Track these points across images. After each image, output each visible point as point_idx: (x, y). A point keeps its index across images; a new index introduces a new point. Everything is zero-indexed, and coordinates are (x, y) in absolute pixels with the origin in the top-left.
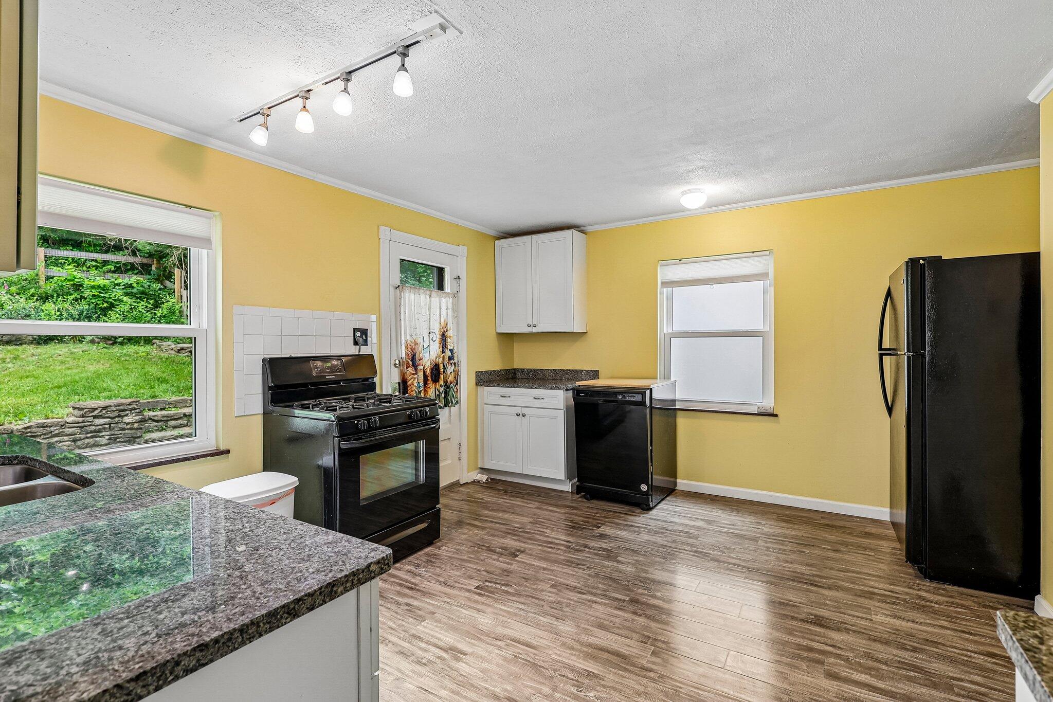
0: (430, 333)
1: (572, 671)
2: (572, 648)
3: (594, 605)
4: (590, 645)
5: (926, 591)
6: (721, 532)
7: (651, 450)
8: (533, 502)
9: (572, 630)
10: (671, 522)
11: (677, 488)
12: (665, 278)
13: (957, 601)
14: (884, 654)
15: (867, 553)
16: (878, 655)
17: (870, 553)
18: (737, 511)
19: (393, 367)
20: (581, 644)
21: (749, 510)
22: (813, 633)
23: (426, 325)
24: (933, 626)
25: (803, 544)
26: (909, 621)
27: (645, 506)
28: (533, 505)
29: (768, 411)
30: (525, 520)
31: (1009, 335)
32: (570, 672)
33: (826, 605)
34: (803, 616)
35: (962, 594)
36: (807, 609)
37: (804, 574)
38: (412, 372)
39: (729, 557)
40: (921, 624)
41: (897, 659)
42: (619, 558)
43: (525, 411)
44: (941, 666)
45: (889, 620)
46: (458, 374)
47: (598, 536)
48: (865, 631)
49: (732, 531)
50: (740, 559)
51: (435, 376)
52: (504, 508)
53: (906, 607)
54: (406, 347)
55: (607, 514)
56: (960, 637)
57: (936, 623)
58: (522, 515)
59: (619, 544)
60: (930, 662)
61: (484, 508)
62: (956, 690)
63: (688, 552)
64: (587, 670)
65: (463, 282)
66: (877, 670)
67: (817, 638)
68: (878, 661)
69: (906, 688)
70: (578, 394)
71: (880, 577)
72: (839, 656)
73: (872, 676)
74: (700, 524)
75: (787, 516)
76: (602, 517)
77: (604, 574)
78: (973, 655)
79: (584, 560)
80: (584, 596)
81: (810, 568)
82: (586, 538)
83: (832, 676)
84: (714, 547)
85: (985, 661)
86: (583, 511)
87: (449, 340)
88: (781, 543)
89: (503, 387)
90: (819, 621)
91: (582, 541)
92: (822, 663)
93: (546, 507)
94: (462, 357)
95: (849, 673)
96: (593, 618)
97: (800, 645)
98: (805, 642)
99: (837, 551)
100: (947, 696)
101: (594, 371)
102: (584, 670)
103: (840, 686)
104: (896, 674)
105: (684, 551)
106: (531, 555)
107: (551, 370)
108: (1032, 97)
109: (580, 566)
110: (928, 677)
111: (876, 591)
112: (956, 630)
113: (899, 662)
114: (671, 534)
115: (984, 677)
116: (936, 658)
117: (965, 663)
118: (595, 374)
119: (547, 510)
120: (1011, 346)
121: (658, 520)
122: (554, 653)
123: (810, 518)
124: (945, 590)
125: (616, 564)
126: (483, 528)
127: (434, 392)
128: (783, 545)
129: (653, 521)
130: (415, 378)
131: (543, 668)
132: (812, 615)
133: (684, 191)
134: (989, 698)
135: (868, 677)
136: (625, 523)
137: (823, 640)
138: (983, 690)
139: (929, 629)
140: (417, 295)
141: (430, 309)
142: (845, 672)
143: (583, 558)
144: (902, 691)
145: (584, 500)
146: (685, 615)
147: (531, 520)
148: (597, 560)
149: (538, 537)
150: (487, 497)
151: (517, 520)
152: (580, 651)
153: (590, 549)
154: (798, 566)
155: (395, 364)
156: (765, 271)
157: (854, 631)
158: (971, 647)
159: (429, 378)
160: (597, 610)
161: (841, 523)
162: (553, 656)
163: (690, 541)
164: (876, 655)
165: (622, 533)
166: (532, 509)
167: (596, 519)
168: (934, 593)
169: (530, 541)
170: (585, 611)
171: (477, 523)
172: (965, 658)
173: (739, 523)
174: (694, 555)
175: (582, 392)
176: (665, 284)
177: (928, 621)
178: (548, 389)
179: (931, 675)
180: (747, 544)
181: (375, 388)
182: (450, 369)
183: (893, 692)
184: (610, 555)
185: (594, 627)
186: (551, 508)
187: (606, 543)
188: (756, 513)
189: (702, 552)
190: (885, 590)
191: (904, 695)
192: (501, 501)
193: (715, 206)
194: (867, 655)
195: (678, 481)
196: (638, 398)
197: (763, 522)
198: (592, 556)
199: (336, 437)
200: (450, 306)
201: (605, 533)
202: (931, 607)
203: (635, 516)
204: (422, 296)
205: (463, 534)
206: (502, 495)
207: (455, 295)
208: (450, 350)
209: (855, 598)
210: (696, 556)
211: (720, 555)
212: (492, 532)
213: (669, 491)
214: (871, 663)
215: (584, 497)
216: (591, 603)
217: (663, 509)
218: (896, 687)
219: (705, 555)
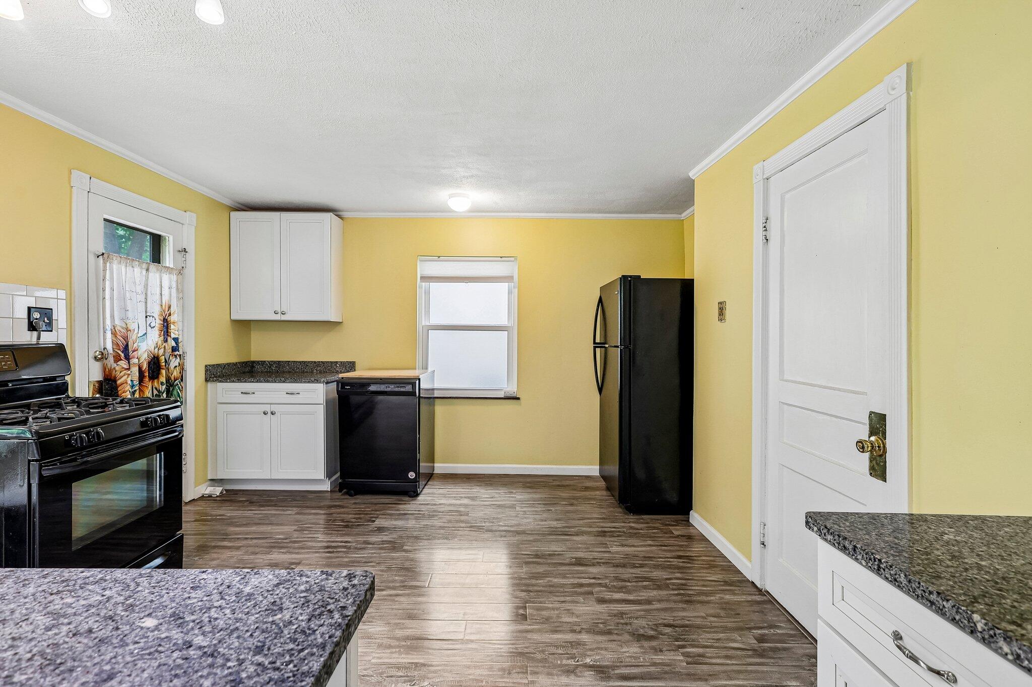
0: (146, 317)
1: (399, 668)
2: (390, 647)
3: (397, 599)
4: (407, 638)
5: (633, 522)
6: (485, 505)
7: (419, 438)
8: (290, 509)
9: (384, 629)
10: (440, 504)
11: (435, 472)
12: (423, 273)
13: (651, 525)
14: (625, 575)
15: (591, 502)
16: (623, 577)
17: (593, 502)
18: (491, 485)
19: (92, 361)
20: (398, 639)
21: (500, 483)
22: (578, 572)
23: (141, 307)
24: (645, 546)
25: (549, 503)
26: (631, 546)
27: (412, 493)
28: (291, 512)
29: (512, 395)
30: (286, 529)
31: (673, 334)
32: (397, 670)
33: (579, 548)
34: (567, 561)
35: (652, 519)
36: (569, 555)
37: (557, 528)
38: (126, 367)
39: (499, 526)
40: (638, 546)
41: (634, 575)
42: (405, 548)
43: (274, 408)
44: (658, 573)
45: (620, 548)
46: (183, 369)
47: (375, 530)
48: (609, 561)
49: (494, 503)
50: (508, 526)
51: (153, 372)
52: (257, 521)
53: (626, 537)
54: (114, 334)
55: (377, 507)
56: (661, 550)
57: (646, 544)
58: (281, 525)
59: (400, 533)
60: (651, 572)
61: (229, 525)
62: (671, 587)
63: (465, 529)
64: (412, 663)
65: (191, 257)
66: (625, 587)
67: (583, 575)
68: (624, 581)
69: (645, 594)
70: (343, 387)
71: (604, 518)
72: (600, 585)
73: (624, 593)
74: (466, 501)
75: (529, 483)
76: (373, 510)
77: (396, 566)
78: (671, 560)
79: (371, 557)
80: (384, 593)
81: (559, 522)
82: (365, 535)
83: (602, 601)
84: (484, 520)
85: (678, 562)
86: (351, 508)
87: (172, 327)
88: (533, 506)
89: (245, 382)
90: (579, 562)
91: (361, 539)
92: (591, 593)
93: (308, 511)
94: (189, 347)
95: (610, 595)
96: (400, 611)
97: (573, 584)
98: (576, 581)
99: (572, 505)
100: (667, 592)
101: (351, 362)
102: (410, 663)
103: (608, 607)
104: (637, 586)
105: (461, 529)
106: (310, 565)
107: (300, 362)
108: (692, 174)
109: (369, 564)
110: (654, 583)
111: (606, 529)
112: (657, 545)
113: (636, 577)
114: (445, 515)
115: (681, 573)
116: (654, 568)
117: (670, 567)
118: (351, 366)
119: (311, 514)
120: (674, 344)
121: (428, 504)
122: (374, 658)
123: (546, 482)
124: (642, 519)
125: (404, 554)
126: (238, 548)
127: (151, 392)
128: (533, 507)
129: (422, 506)
130: (129, 375)
131: (367, 676)
132: (573, 558)
133: (452, 194)
134: (688, 586)
135: (622, 594)
136: (398, 512)
137: (586, 575)
138: (684, 582)
139: (644, 549)
140: (129, 269)
141: (146, 286)
142: (608, 595)
143: (369, 555)
144: (644, 598)
145: (347, 497)
146: (482, 584)
147: (295, 528)
148: (384, 554)
149: (310, 544)
150: (228, 512)
151: (279, 531)
152: (399, 647)
153: (373, 544)
154: (551, 522)
155: (95, 358)
156: (511, 275)
157: (603, 563)
158: (669, 554)
159: (147, 374)
160: (400, 603)
161: (568, 483)
162: (373, 661)
163: (462, 518)
164: (622, 577)
165: (400, 523)
166: (291, 516)
167: (367, 514)
168: (638, 523)
169: (303, 551)
170: (390, 607)
171: (226, 543)
172: (668, 563)
173: (497, 496)
174: (471, 530)
175: (348, 384)
176: (424, 278)
177: (641, 544)
178: (304, 382)
179: (655, 581)
180: (509, 512)
181: (67, 390)
182: (174, 362)
183: (639, 600)
184: (394, 546)
185: (405, 619)
186: (313, 511)
187: (386, 535)
188: (506, 485)
189: (476, 526)
190: (610, 528)
191: (646, 600)
192: (248, 513)
193: (478, 212)
194: (617, 579)
195: (436, 465)
196: (409, 388)
197: (514, 491)
198: (378, 551)
199: (33, 461)
200: (174, 285)
201: (381, 526)
202: (639, 533)
203: (405, 504)
204: (135, 269)
205: (214, 559)
206: (247, 506)
207: (181, 272)
208: (174, 339)
209: (596, 538)
210: (473, 531)
211: (492, 526)
212: (251, 549)
213: (430, 476)
214: (620, 584)
215: (347, 493)
216: (394, 598)
217: (429, 493)
218: (640, 596)
219: (479, 529)
